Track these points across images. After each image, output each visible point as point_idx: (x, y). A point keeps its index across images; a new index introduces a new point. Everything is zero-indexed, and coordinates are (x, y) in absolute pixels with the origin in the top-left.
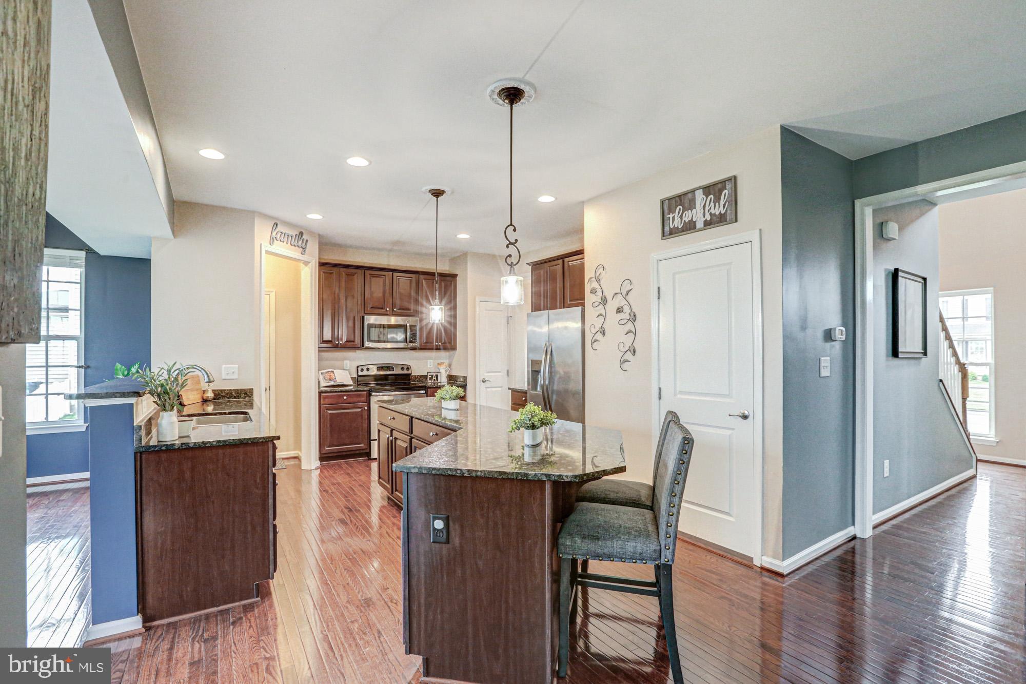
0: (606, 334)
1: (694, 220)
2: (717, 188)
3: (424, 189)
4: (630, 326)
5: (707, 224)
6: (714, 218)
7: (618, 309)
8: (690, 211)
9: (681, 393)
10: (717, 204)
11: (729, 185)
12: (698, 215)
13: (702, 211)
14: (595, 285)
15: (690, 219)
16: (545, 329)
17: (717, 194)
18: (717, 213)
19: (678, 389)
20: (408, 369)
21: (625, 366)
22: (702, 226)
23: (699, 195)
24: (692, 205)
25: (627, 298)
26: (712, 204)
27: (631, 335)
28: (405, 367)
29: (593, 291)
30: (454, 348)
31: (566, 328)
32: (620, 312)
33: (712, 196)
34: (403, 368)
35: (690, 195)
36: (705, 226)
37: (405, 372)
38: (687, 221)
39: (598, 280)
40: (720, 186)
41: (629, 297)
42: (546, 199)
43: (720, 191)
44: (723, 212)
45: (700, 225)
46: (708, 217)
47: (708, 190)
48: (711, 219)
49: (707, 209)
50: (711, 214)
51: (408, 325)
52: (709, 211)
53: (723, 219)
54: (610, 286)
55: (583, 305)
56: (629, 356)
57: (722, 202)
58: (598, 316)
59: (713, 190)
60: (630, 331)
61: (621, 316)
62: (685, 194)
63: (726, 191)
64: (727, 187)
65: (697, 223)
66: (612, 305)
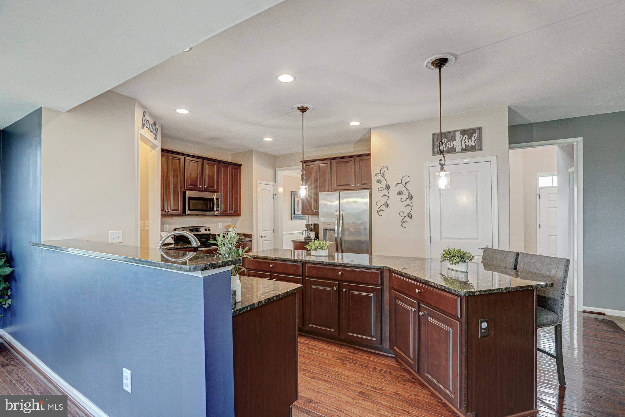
0: (389, 206)
1: (455, 147)
2: (469, 132)
3: (295, 106)
4: (408, 202)
5: (463, 150)
6: (468, 147)
7: (399, 192)
8: (452, 142)
9: (445, 238)
10: (470, 140)
11: (477, 132)
12: (457, 144)
13: (460, 143)
14: (380, 177)
15: (452, 146)
16: (336, 203)
17: (470, 135)
18: (470, 145)
19: (443, 237)
20: (209, 230)
21: (404, 225)
22: (460, 150)
23: (458, 135)
24: (453, 139)
25: (406, 186)
26: (467, 140)
27: (409, 208)
28: (207, 229)
29: (379, 181)
30: (239, 215)
31: (355, 202)
32: (400, 194)
33: (467, 136)
34: (206, 230)
35: (452, 134)
36: (461, 151)
37: (207, 232)
38: (450, 147)
39: (383, 176)
40: (471, 131)
41: (408, 186)
42: (355, 123)
43: (472, 134)
44: (473, 145)
45: (458, 150)
46: (464, 147)
47: (463, 132)
48: (465, 148)
49: (463, 142)
50: (466, 145)
51: (215, 198)
52: (464, 143)
53: (473, 149)
54: (392, 178)
55: (370, 189)
56: (407, 219)
57: (473, 140)
58: (383, 196)
59: (466, 133)
60: (409, 205)
61: (401, 196)
62: (449, 132)
63: (476, 134)
64: (476, 132)
65: (456, 149)
66: (394, 191)
